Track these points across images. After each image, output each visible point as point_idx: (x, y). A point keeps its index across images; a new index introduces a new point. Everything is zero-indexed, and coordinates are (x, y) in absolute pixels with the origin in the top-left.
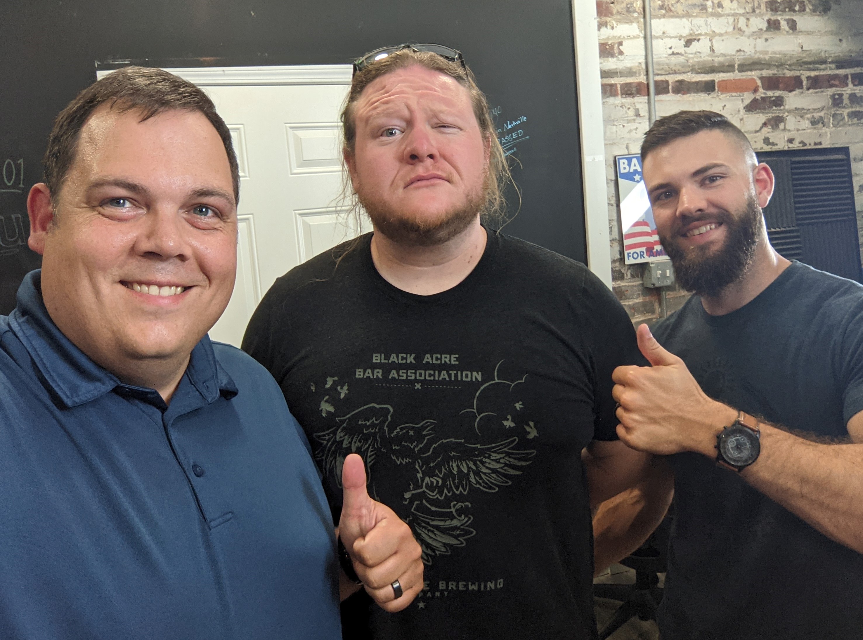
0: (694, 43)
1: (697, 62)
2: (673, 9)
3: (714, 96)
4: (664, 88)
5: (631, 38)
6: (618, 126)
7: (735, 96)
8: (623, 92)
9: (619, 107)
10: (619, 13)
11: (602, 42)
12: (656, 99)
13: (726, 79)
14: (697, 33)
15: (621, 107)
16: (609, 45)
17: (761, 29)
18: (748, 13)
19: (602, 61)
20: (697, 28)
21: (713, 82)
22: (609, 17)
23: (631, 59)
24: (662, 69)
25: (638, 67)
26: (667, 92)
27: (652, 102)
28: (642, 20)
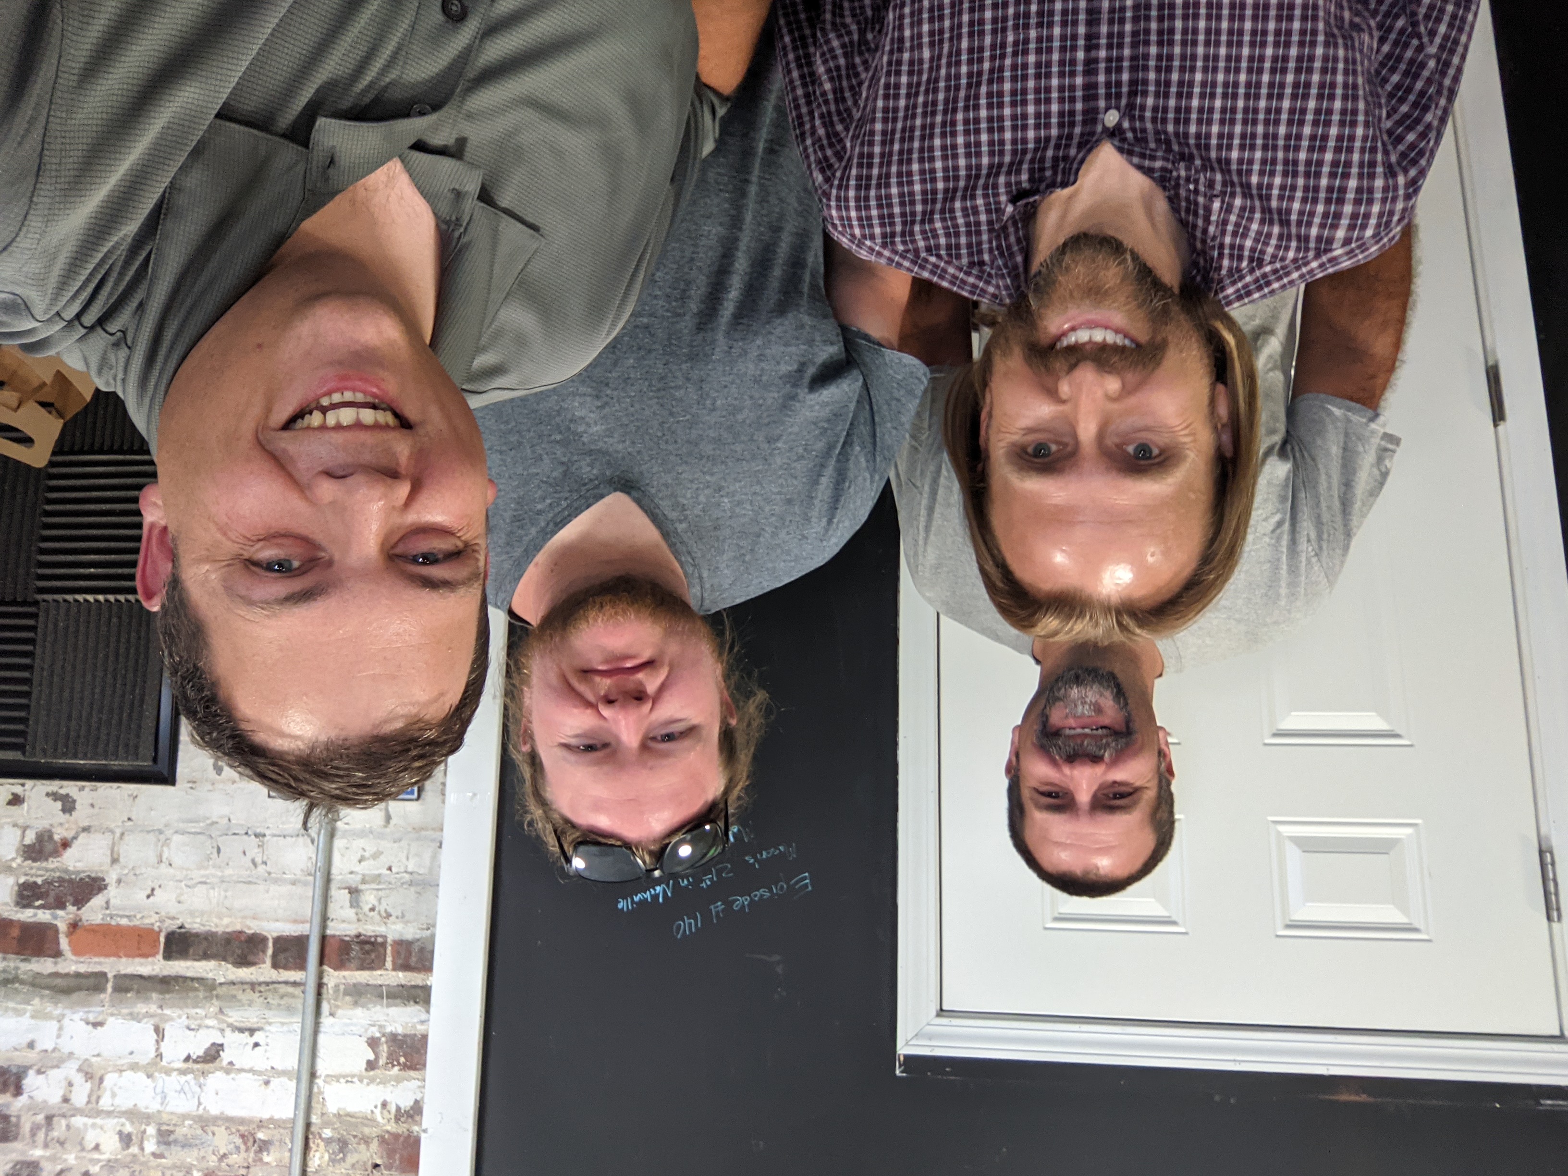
0: (200, 1052)
1: (198, 1007)
2: (239, 1141)
3: (170, 921)
4: (285, 950)
5: (344, 1077)
6: (402, 870)
7: (122, 916)
8: (381, 950)
9: (394, 914)
10: (366, 1141)
11: (412, 1073)
12: (307, 926)
13: (138, 960)
14: (190, 1077)
15: (389, 915)
16: (399, 1064)
17: (39, 1072)
18: (64, 1116)
19: (419, 1027)
20: (186, 1088)
21: (168, 956)
22: (388, 1132)
23: (353, 1028)
24: (282, 997)
25: (337, 1007)
26: (278, 940)
27: (317, 920)
28: (314, 1119)
